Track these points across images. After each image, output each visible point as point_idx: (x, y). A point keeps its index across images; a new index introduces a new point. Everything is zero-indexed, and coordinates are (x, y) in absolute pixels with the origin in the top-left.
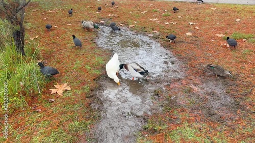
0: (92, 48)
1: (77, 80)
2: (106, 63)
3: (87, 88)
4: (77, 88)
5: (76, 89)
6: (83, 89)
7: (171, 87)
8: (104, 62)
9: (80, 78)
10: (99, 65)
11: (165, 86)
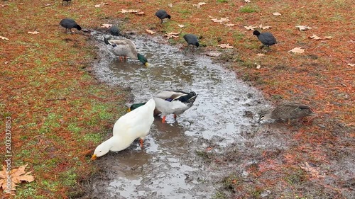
0: (84, 85)
1: (47, 157)
2: (116, 119)
3: (70, 175)
4: (47, 175)
5: (46, 179)
6: (62, 178)
7: (261, 168)
8: (110, 116)
9: (56, 153)
10: (98, 121)
11: (247, 168)
